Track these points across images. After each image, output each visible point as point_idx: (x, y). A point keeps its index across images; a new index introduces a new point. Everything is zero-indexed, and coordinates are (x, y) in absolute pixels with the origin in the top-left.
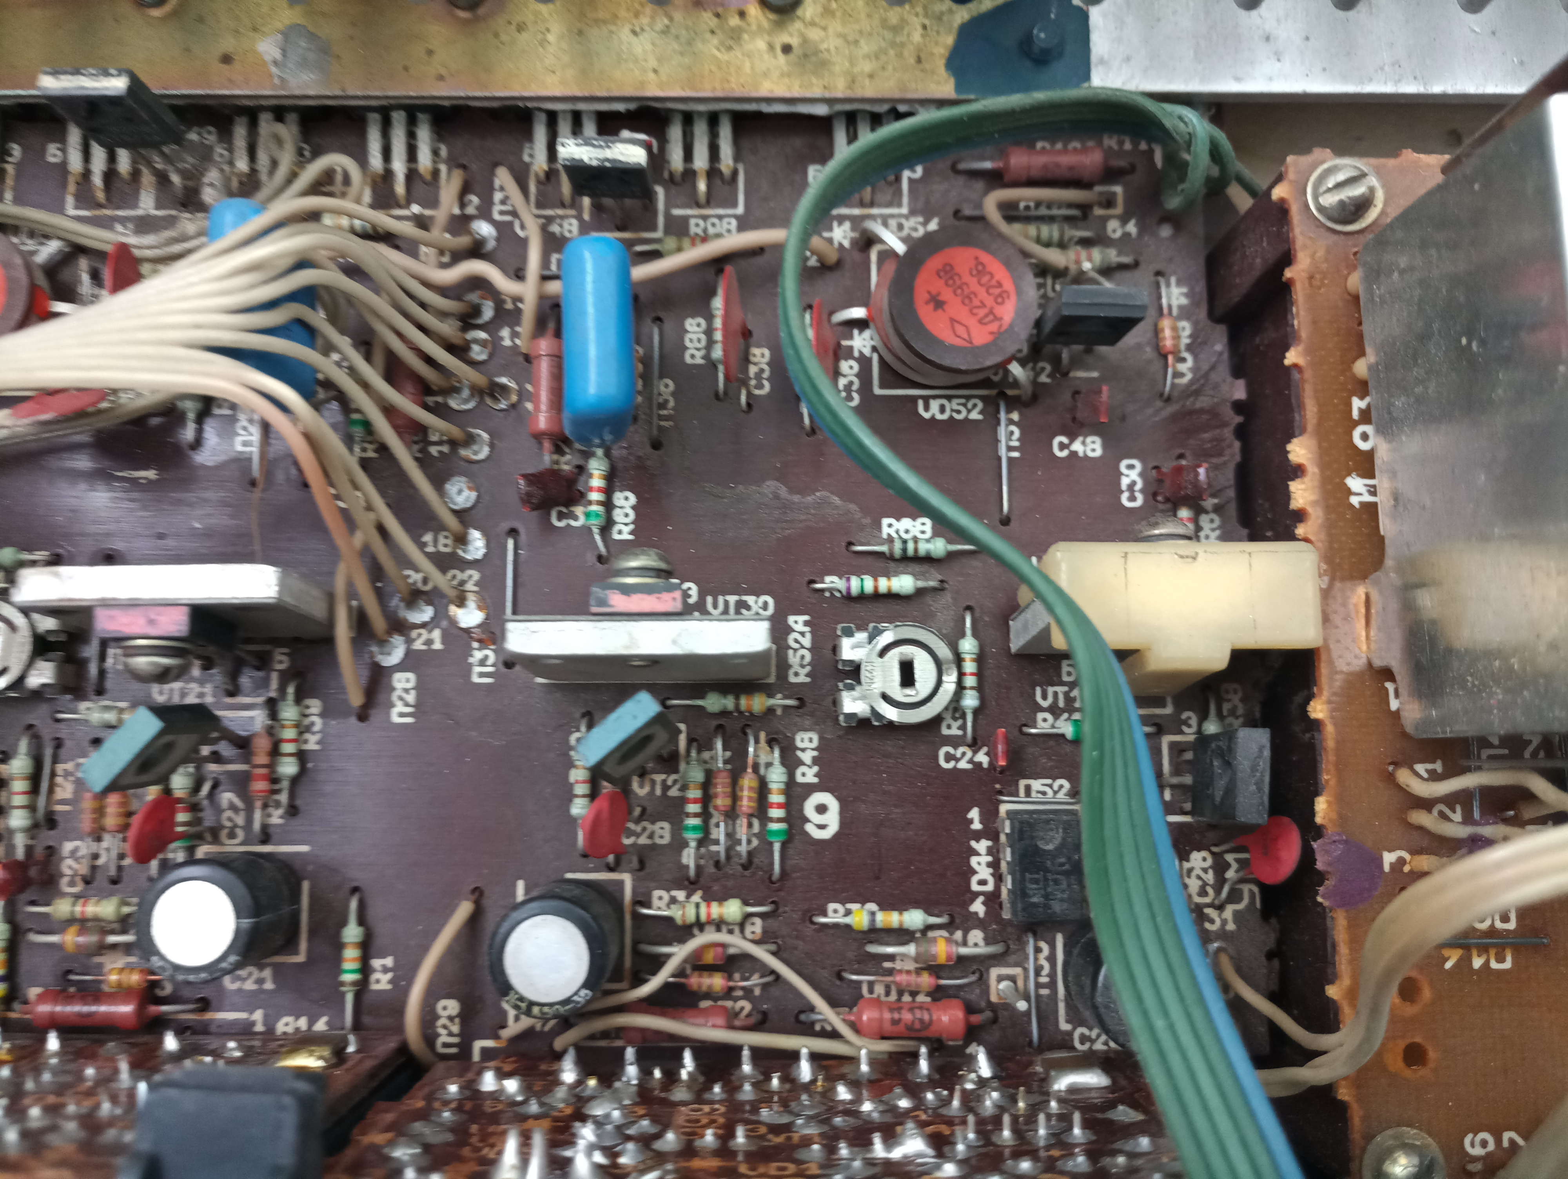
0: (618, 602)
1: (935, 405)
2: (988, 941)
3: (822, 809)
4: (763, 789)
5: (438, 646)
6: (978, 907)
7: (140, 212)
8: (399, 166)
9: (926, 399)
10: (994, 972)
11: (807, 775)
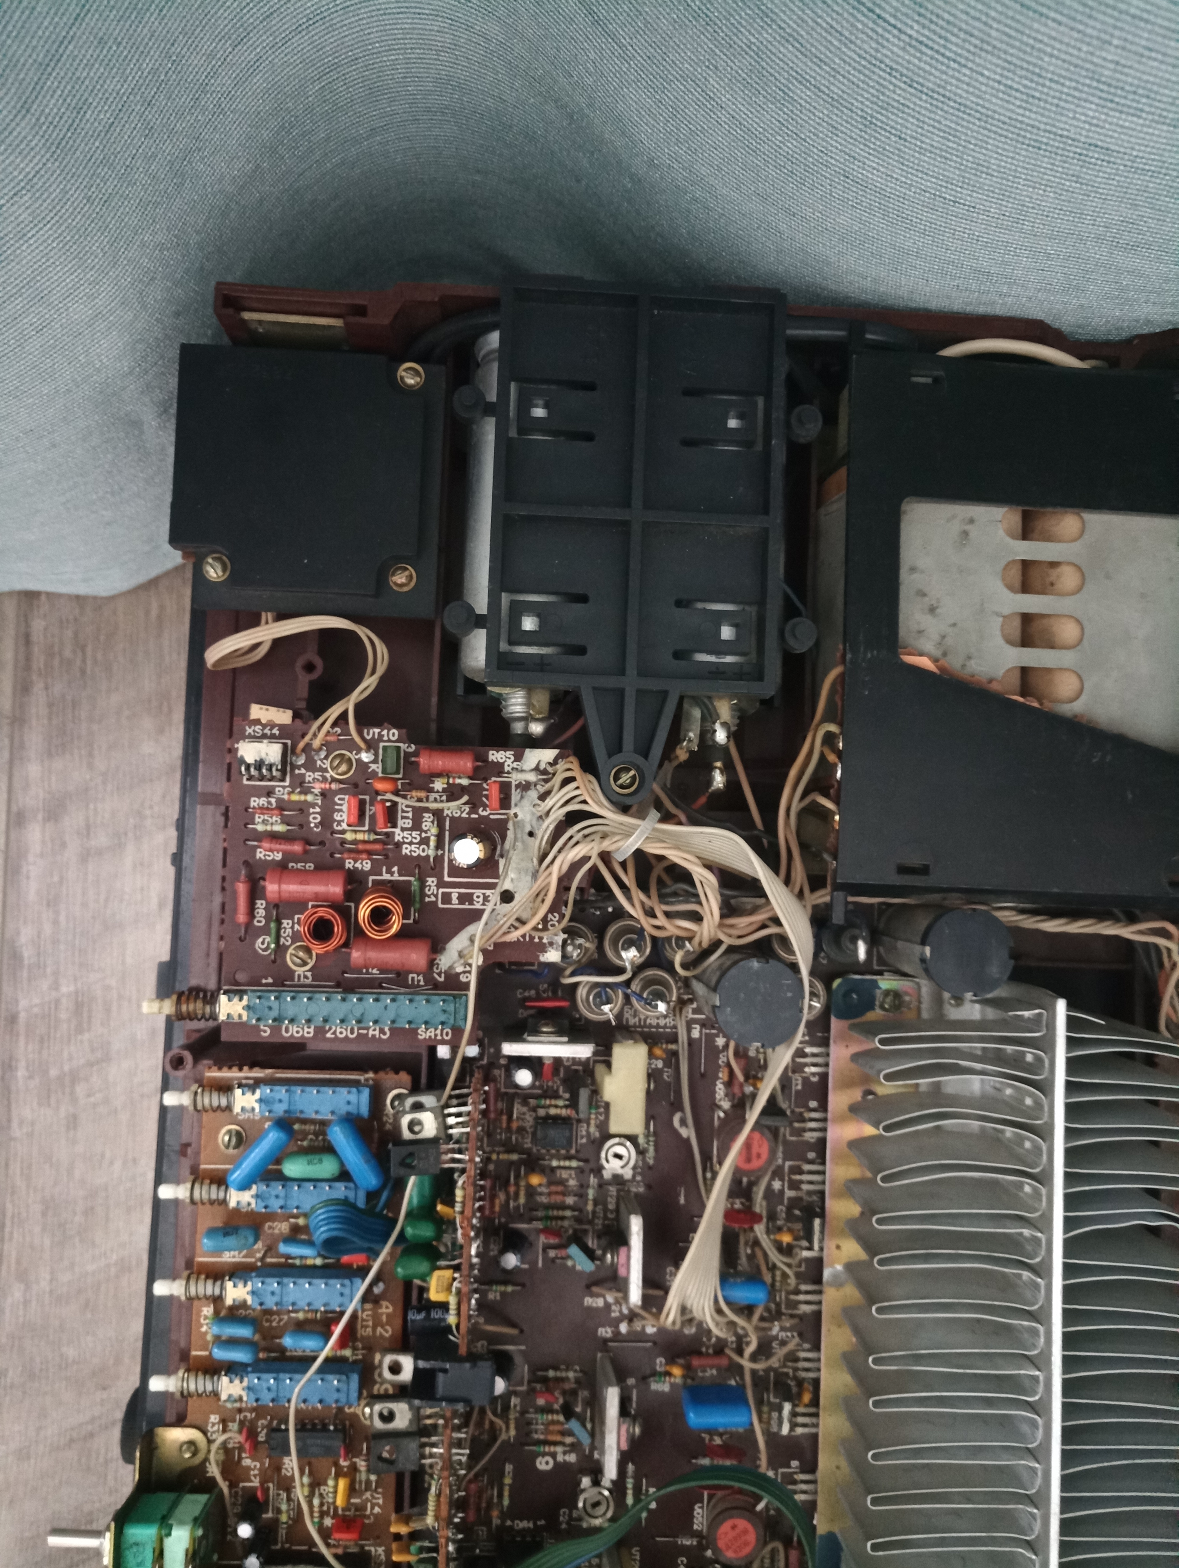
0: (624, 1428)
1: (700, 1511)
2: (497, 1526)
3: (547, 1463)
4: (555, 1443)
5: (613, 1315)
6: (509, 1523)
7: (786, 1190)
8: (801, 1297)
9: (702, 1508)
10: (484, 1529)
11: (560, 1458)
